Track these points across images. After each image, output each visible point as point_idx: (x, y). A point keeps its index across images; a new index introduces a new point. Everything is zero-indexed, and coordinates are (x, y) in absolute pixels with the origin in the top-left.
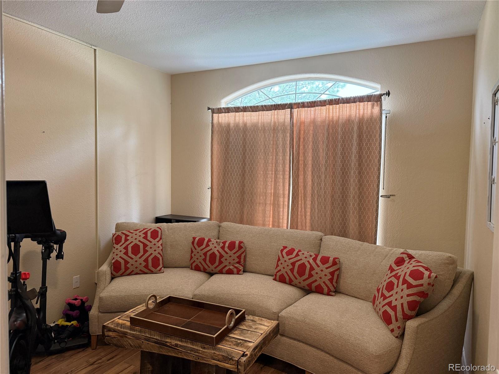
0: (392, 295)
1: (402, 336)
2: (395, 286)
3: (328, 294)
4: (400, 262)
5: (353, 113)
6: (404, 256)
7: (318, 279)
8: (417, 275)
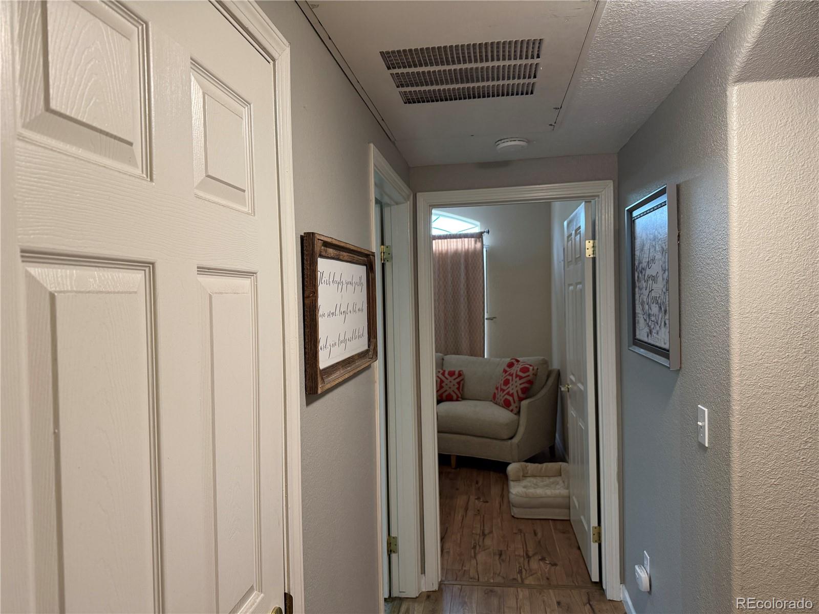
0: (509, 387)
1: (518, 413)
2: (511, 381)
3: (457, 400)
4: (511, 365)
5: (460, 247)
6: (513, 361)
7: (448, 389)
8: (525, 370)
